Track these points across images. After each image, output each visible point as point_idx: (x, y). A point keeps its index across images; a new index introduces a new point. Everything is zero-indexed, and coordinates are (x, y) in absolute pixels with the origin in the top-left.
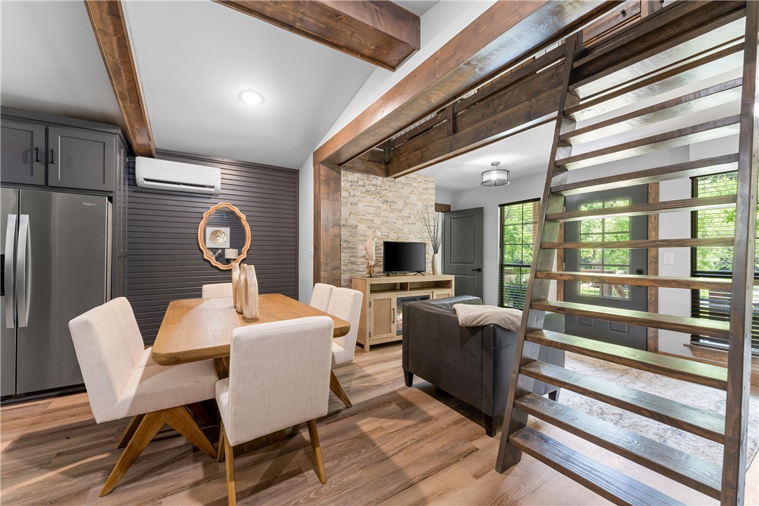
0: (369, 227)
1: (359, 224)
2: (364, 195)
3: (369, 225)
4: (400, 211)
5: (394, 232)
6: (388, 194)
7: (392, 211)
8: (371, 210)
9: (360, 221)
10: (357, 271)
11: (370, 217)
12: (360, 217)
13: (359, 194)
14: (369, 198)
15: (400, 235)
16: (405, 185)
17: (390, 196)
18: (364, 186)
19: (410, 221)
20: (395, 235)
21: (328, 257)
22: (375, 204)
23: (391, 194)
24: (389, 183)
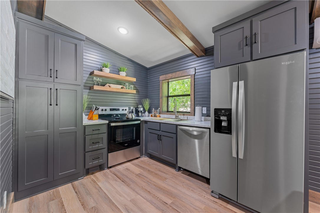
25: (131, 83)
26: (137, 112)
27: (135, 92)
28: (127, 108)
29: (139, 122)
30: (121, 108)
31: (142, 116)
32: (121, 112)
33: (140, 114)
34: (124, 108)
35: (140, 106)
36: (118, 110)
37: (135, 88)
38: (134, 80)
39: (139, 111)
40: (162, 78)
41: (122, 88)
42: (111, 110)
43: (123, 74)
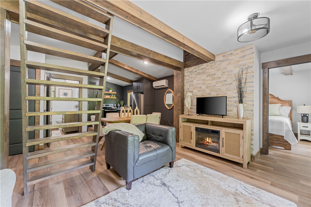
0: (199, 91)
1: (194, 90)
2: (196, 76)
3: (199, 90)
4: (219, 78)
5: (215, 92)
6: (210, 71)
7: (213, 79)
8: (200, 82)
9: (195, 88)
10: (193, 112)
11: (199, 86)
12: (195, 87)
13: (194, 76)
14: (199, 76)
15: (219, 92)
16: (222, 61)
17: (212, 71)
18: (196, 71)
19: (227, 83)
20: (215, 93)
21: (176, 106)
22: (202, 79)
23: (212, 70)
24: (211, 65)
25: (114, 94)
26: (117, 106)
27: (116, 98)
28: (113, 105)
29: (116, 110)
30: (110, 105)
31: (119, 108)
32: (110, 106)
33: (118, 107)
34: (111, 105)
35: (118, 104)
36: (109, 105)
37: (116, 96)
38: (116, 93)
39: (118, 106)
40: (127, 91)
41: (110, 97)
42: (106, 105)
43: (111, 91)
